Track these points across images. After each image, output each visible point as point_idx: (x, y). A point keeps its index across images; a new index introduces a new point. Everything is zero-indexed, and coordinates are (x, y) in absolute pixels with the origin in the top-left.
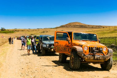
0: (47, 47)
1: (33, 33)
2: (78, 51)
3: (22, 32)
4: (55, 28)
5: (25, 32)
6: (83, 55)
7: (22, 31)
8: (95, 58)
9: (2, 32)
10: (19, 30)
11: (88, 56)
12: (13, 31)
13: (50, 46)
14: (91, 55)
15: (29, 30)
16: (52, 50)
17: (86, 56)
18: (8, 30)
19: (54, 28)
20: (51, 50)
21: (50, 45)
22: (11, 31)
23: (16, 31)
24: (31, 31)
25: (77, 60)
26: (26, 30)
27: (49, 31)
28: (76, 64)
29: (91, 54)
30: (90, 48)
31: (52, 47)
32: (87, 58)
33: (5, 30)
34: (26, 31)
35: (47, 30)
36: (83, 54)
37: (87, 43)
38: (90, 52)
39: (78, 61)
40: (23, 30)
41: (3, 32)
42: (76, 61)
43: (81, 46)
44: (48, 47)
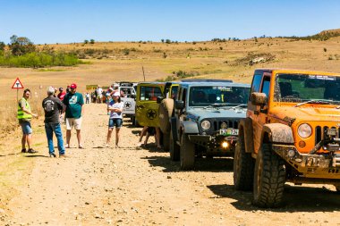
0: (204, 134)
1: (187, 64)
2: (274, 140)
3: (126, 60)
4: (317, 37)
5: (140, 57)
6: (291, 153)
7: (127, 52)
8: (334, 165)
9: (14, 60)
10: (110, 48)
11: (307, 157)
12: (74, 54)
13: (216, 129)
14: (322, 153)
15: (164, 47)
16: (225, 145)
17: (301, 157)
18: (49, 50)
19: (308, 38)
20: (219, 146)
21: (216, 124)
22: (61, 56)
23: (91, 52)
24: (177, 52)
25: (270, 171)
26: (149, 47)
27: (278, 57)
28: (270, 184)
29: (321, 151)
30: (318, 129)
31: (222, 131)
32: (303, 165)
33: (31, 47)
34: (147, 53)
35: (272, 50)
36: (290, 149)
37: (318, 111)
38: (318, 145)
39: (275, 174)
40: (129, 47)
41: (22, 58)
42: (268, 174)
43: (290, 122)
44: (208, 132)
